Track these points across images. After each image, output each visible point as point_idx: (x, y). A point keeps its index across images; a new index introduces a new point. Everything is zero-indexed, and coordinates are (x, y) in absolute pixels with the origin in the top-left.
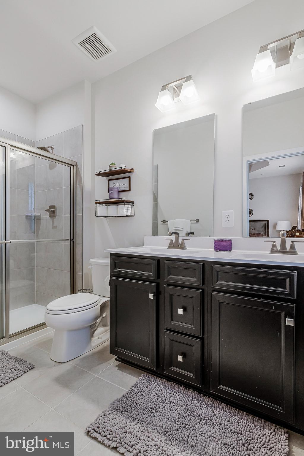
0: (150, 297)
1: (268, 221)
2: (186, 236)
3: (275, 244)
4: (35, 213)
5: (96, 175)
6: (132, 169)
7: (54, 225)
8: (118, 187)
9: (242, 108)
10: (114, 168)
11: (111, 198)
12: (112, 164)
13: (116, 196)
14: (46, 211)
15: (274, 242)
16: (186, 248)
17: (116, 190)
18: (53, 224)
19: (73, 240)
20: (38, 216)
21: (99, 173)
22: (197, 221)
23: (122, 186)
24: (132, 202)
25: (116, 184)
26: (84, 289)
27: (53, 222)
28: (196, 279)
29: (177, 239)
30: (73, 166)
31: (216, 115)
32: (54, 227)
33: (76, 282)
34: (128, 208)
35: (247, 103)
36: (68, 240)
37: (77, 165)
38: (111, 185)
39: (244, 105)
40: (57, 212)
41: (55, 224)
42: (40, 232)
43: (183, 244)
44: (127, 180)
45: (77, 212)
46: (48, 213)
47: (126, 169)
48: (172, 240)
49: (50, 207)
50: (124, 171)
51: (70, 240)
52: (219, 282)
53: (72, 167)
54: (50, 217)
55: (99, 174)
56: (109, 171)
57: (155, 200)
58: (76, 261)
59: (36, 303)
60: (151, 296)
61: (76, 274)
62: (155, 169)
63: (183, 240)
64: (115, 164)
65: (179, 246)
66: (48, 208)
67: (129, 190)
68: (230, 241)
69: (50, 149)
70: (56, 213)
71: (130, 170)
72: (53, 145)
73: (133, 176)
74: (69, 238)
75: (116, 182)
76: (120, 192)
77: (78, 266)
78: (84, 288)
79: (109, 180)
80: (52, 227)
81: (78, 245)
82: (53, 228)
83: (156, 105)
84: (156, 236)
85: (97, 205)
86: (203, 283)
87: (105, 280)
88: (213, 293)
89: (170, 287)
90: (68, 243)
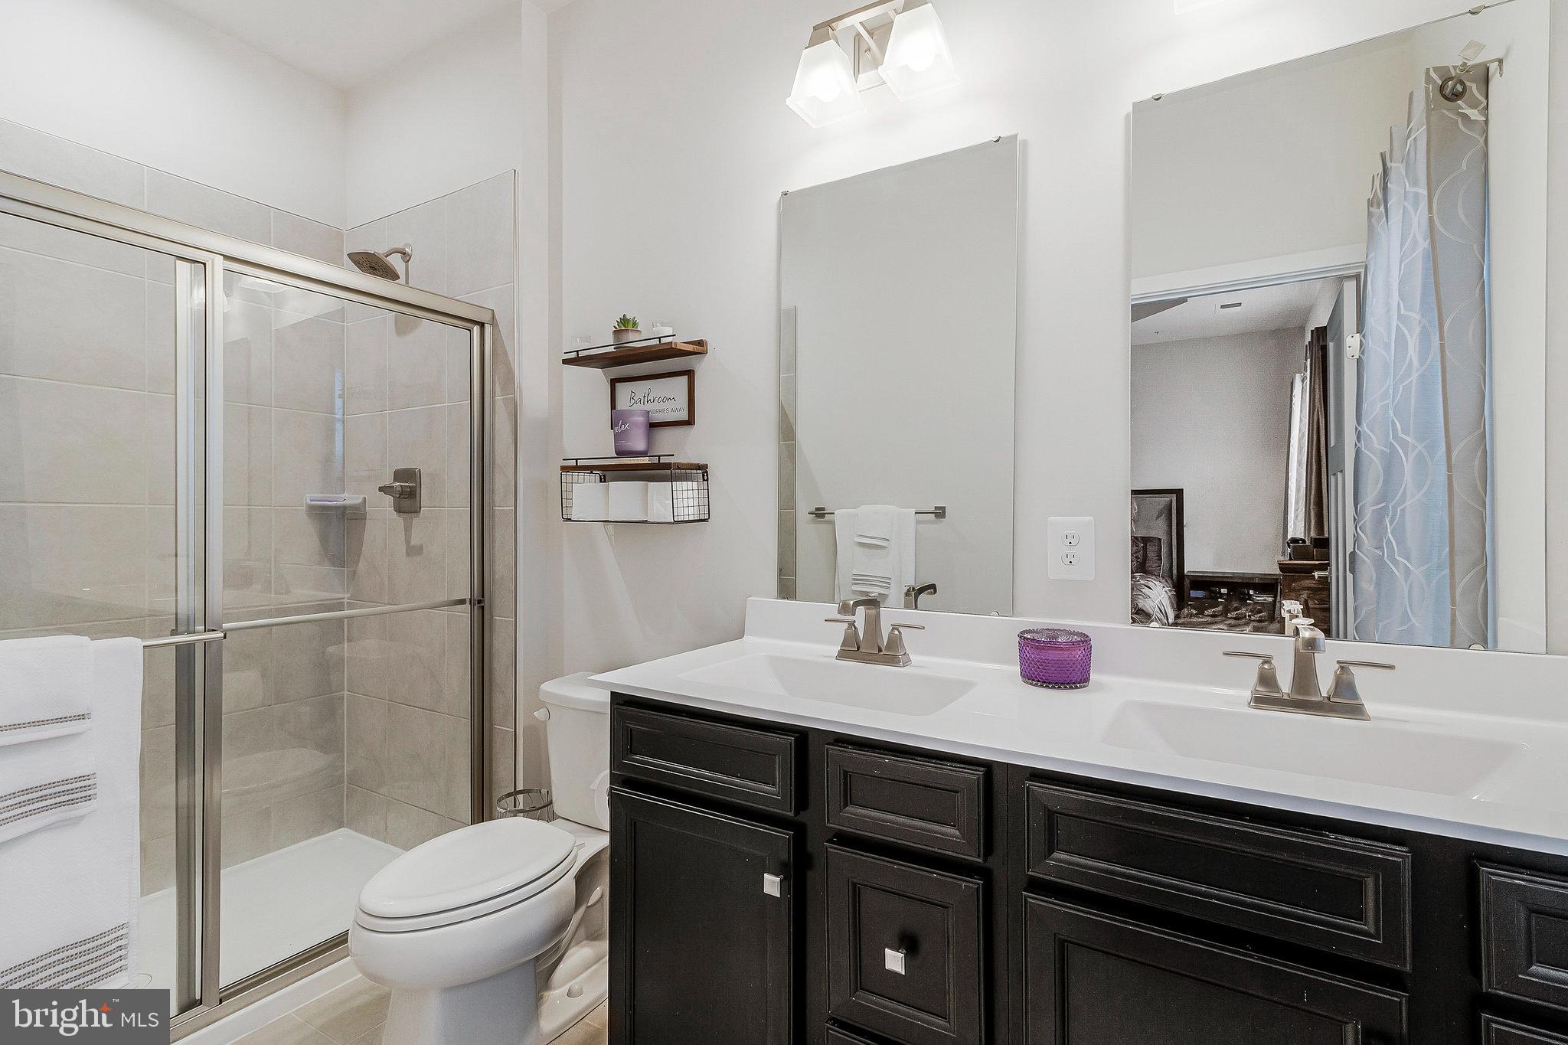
0: (767, 890)
1: (1179, 493)
2: (907, 606)
3: (1266, 666)
4: (346, 495)
5: (565, 362)
6: (700, 343)
7: (412, 543)
8: (648, 407)
9: (1128, 116)
10: (632, 337)
11: (620, 453)
12: (624, 321)
13: (640, 445)
14: (381, 489)
15: (1265, 662)
16: (907, 663)
17: (640, 419)
18: (408, 542)
19: (481, 604)
20: (355, 507)
21: (573, 355)
22: (940, 513)
23: (662, 406)
24: (699, 467)
25: (639, 396)
26: (520, 792)
27: (408, 529)
28: (957, 833)
29: (873, 624)
30: (482, 325)
31: (1025, 143)
32: (413, 551)
33: (491, 760)
34: (687, 492)
35: (1149, 95)
36: (462, 602)
37: (494, 322)
38: (623, 404)
39: (1134, 104)
40: (425, 493)
41: (415, 541)
42: (362, 566)
43: (895, 642)
44: (683, 380)
45: (497, 499)
46: (389, 500)
47: (676, 344)
48: (852, 624)
49: (399, 475)
50: (670, 352)
51: (468, 601)
52: (1057, 855)
53: (476, 329)
54: (399, 510)
55: (577, 360)
56: (612, 349)
57: (787, 432)
58: (491, 681)
59: (349, 826)
60: (772, 885)
61: (491, 729)
62: (787, 322)
63: (895, 627)
64: (635, 324)
65: (880, 650)
66: (388, 480)
67: (690, 422)
68: (1084, 641)
69: (396, 262)
70: (418, 498)
71: (690, 348)
72: (408, 245)
73: (703, 369)
74: (465, 594)
75: (641, 387)
76: (653, 426)
77: (499, 701)
78: (520, 787)
79: (613, 382)
80: (403, 548)
81: (500, 620)
82: (408, 554)
83: (788, 101)
84: (793, 599)
85: (568, 477)
86: (989, 850)
87: (594, 786)
88: (1034, 900)
89: (847, 853)
90: (464, 613)
